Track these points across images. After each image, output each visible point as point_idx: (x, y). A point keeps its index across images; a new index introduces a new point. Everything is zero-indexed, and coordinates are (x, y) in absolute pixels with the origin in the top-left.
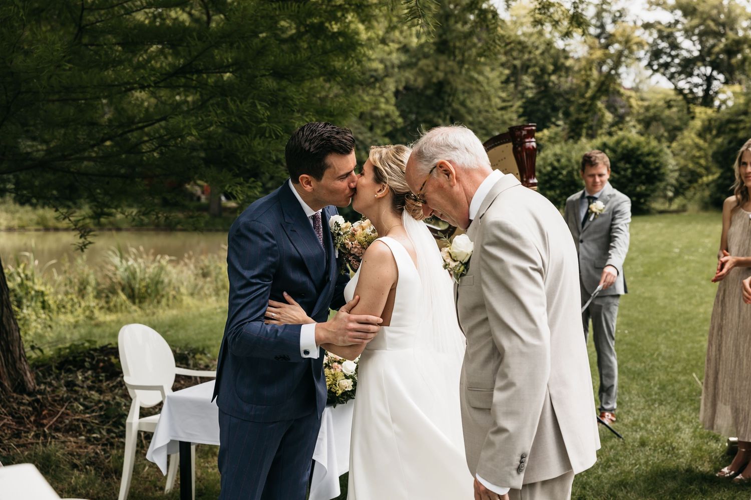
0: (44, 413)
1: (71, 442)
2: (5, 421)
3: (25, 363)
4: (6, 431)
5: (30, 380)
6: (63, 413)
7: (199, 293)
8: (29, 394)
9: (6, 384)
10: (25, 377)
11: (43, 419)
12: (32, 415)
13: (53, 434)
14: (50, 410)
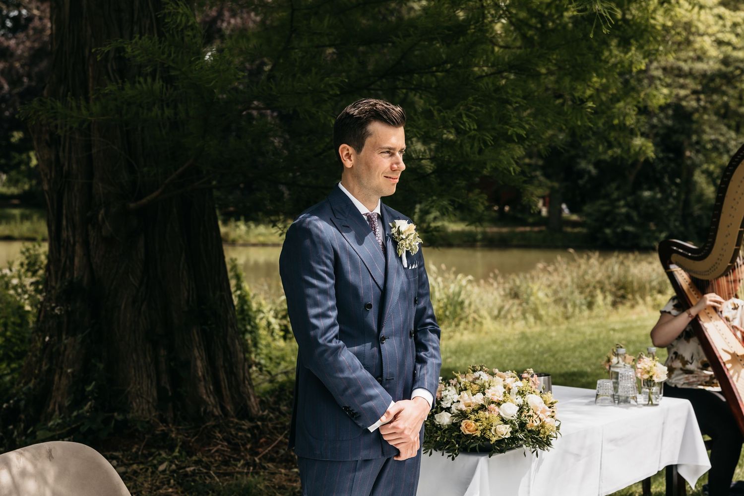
0: (262, 441)
1: (281, 473)
2: (219, 446)
3: (249, 387)
4: (217, 458)
5: (254, 404)
6: (281, 441)
7: (505, 317)
8: (251, 420)
9: (229, 408)
10: (248, 402)
11: (259, 447)
12: (249, 442)
13: (263, 464)
14: (268, 438)
